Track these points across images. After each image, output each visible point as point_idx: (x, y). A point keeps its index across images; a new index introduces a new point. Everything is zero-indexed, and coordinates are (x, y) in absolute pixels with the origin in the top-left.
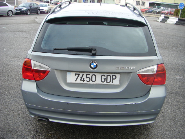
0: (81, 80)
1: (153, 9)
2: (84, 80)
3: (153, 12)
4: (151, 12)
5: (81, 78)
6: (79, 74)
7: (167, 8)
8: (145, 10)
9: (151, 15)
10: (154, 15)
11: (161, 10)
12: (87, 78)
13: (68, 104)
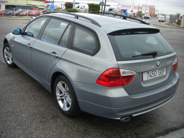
0: (150, 77)
1: (11, 12)
2: (151, 77)
3: (11, 15)
4: (9, 15)
5: (150, 75)
6: (149, 73)
7: (24, 10)
8: (3, 12)
9: (10, 17)
10: (14, 17)
11: (19, 12)
12: (153, 74)
13: (149, 96)
